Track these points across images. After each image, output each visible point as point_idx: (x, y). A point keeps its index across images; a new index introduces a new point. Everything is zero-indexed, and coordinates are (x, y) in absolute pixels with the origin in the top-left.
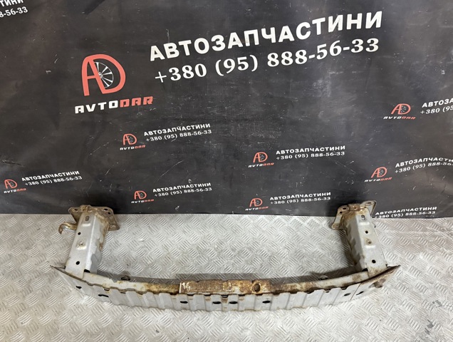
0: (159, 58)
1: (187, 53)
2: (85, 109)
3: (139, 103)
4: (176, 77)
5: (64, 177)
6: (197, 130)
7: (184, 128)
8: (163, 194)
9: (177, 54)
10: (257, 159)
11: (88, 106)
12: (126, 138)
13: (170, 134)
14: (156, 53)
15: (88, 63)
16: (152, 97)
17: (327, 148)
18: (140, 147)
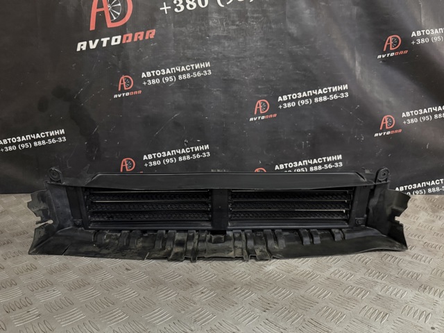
2: (88, 45)
3: (141, 38)
5: (46, 139)
6: (196, 71)
7: (183, 69)
8: (155, 163)
10: (258, 109)
11: (91, 42)
12: (122, 82)
13: (168, 75)
16: (154, 30)
17: (330, 88)
18: (136, 93)
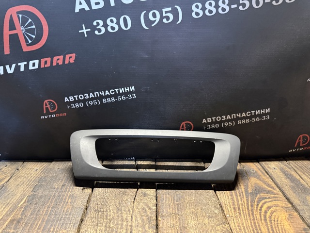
0: (84, 9)
1: (113, 4)
4: (100, 31)
9: (102, 5)
14: (81, 3)
15: (11, 16)
